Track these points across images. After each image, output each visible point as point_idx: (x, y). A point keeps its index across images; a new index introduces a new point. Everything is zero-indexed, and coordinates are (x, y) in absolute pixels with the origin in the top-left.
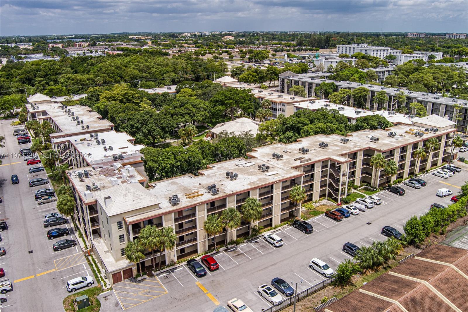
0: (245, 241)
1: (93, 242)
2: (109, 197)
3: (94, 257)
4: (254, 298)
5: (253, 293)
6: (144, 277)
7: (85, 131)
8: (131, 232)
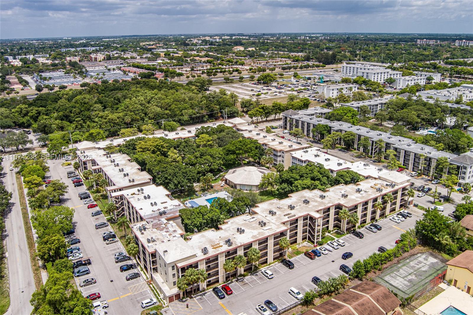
0: (249, 274)
1: (153, 275)
2: (166, 251)
3: (154, 285)
4: (254, 313)
5: (253, 309)
6: (187, 298)
7: (132, 184)
8: (180, 272)
